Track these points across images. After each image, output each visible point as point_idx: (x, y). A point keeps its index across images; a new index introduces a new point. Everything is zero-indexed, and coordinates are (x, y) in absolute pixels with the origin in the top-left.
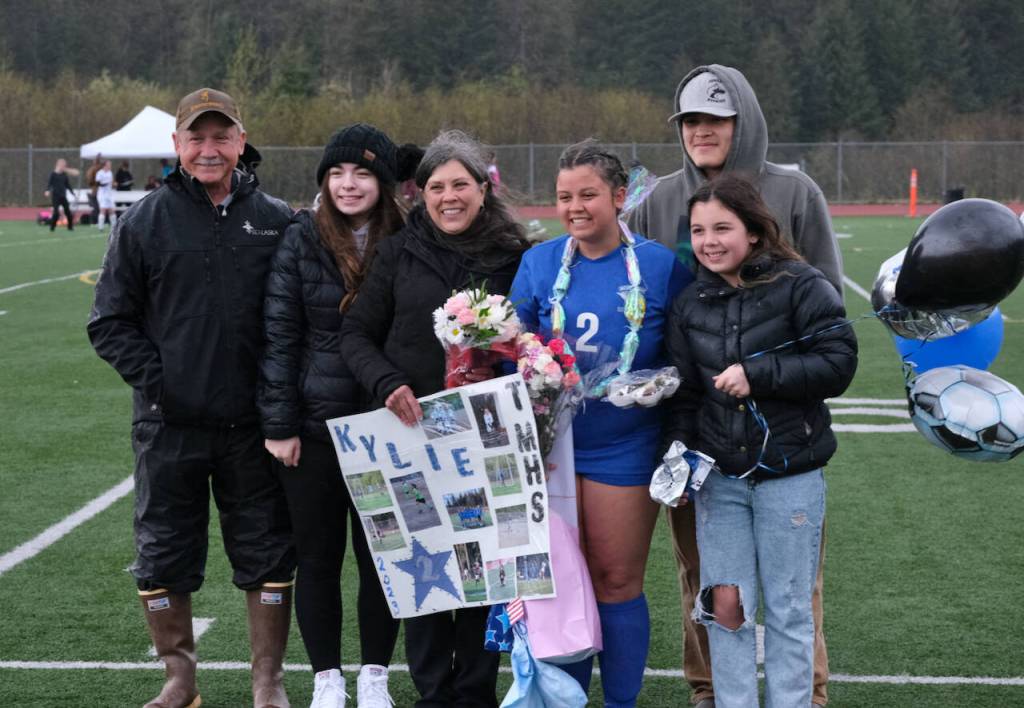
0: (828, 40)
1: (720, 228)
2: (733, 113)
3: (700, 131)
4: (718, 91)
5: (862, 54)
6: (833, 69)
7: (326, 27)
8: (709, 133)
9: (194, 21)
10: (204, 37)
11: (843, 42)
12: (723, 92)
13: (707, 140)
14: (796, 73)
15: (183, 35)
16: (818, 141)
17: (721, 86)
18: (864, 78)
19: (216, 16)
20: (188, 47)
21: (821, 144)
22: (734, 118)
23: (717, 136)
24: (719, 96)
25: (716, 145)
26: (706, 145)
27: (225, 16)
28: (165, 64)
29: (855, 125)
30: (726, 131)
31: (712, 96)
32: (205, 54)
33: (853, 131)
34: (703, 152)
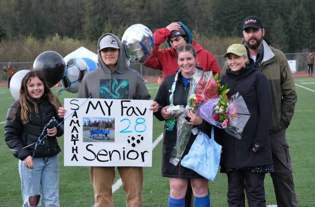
0: (298, 18)
1: (39, 85)
2: (119, 48)
3: (108, 53)
4: (113, 41)
5: (309, 23)
6: (299, 28)
7: (131, 19)
8: (112, 54)
9: (87, 18)
10: (91, 23)
11: (302, 19)
12: (115, 41)
13: (111, 56)
14: (287, 30)
15: (83, 23)
16: (296, 52)
17: (114, 40)
18: (310, 31)
19: (95, 17)
20: (86, 27)
21: (296, 53)
22: (119, 49)
23: (114, 55)
24: (114, 42)
25: (114, 58)
26: (111, 58)
27: (98, 16)
28: (78, 33)
29: (308, 47)
30: (116, 53)
31: (112, 42)
32: (91, 29)
33: (307, 49)
34: (110, 60)
